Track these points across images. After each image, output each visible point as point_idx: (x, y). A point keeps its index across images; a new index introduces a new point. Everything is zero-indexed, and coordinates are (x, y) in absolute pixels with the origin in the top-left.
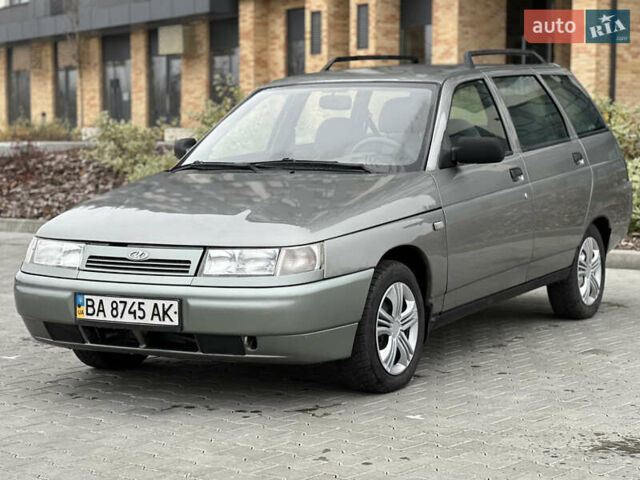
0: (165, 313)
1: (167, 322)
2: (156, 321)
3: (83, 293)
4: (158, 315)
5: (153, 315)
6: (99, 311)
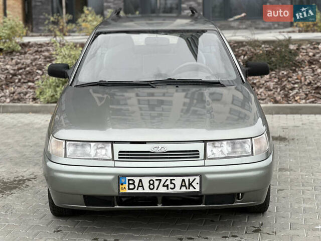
0: (190, 184)
2: (184, 190)
3: (125, 176)
4: (185, 186)
5: (182, 186)
6: (139, 186)
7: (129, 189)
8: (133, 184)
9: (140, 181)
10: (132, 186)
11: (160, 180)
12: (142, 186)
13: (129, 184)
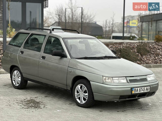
0: (148, 89)
1: (148, 91)
2: (147, 91)
3: (134, 88)
7: (135, 92)
8: (136, 90)
9: (137, 89)
10: (135, 91)
11: (142, 88)
12: (138, 91)
13: (135, 90)
